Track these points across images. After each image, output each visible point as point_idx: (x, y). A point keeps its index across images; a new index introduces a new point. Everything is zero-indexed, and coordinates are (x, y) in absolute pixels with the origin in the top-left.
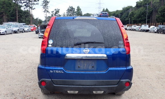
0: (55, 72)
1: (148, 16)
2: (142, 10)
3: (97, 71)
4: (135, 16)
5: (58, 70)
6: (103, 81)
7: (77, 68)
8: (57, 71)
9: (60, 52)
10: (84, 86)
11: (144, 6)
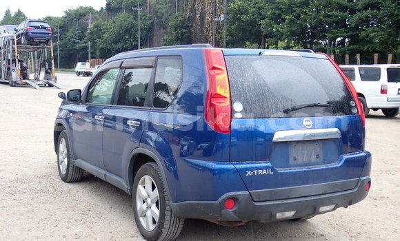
0: (257, 173)
1: (141, 39)
2: (126, 21)
3: (324, 163)
4: (106, 36)
5: (262, 168)
6: (336, 184)
7: (292, 162)
8: (260, 172)
9: (262, 128)
10: (308, 199)
11: (129, 9)
